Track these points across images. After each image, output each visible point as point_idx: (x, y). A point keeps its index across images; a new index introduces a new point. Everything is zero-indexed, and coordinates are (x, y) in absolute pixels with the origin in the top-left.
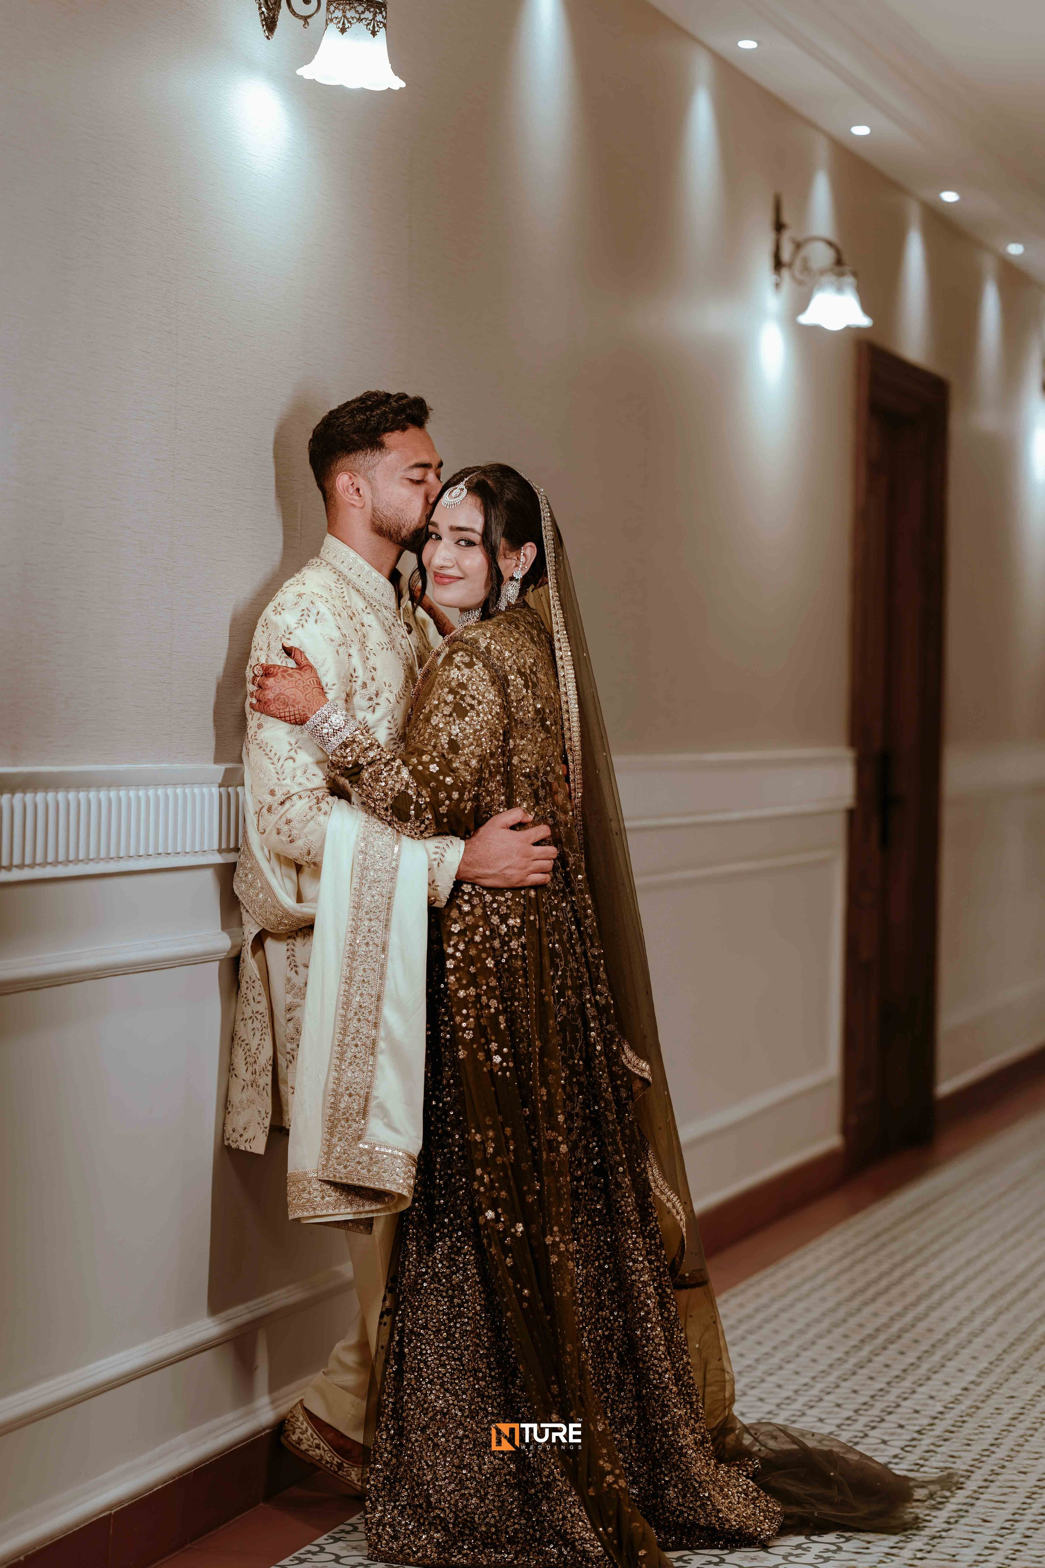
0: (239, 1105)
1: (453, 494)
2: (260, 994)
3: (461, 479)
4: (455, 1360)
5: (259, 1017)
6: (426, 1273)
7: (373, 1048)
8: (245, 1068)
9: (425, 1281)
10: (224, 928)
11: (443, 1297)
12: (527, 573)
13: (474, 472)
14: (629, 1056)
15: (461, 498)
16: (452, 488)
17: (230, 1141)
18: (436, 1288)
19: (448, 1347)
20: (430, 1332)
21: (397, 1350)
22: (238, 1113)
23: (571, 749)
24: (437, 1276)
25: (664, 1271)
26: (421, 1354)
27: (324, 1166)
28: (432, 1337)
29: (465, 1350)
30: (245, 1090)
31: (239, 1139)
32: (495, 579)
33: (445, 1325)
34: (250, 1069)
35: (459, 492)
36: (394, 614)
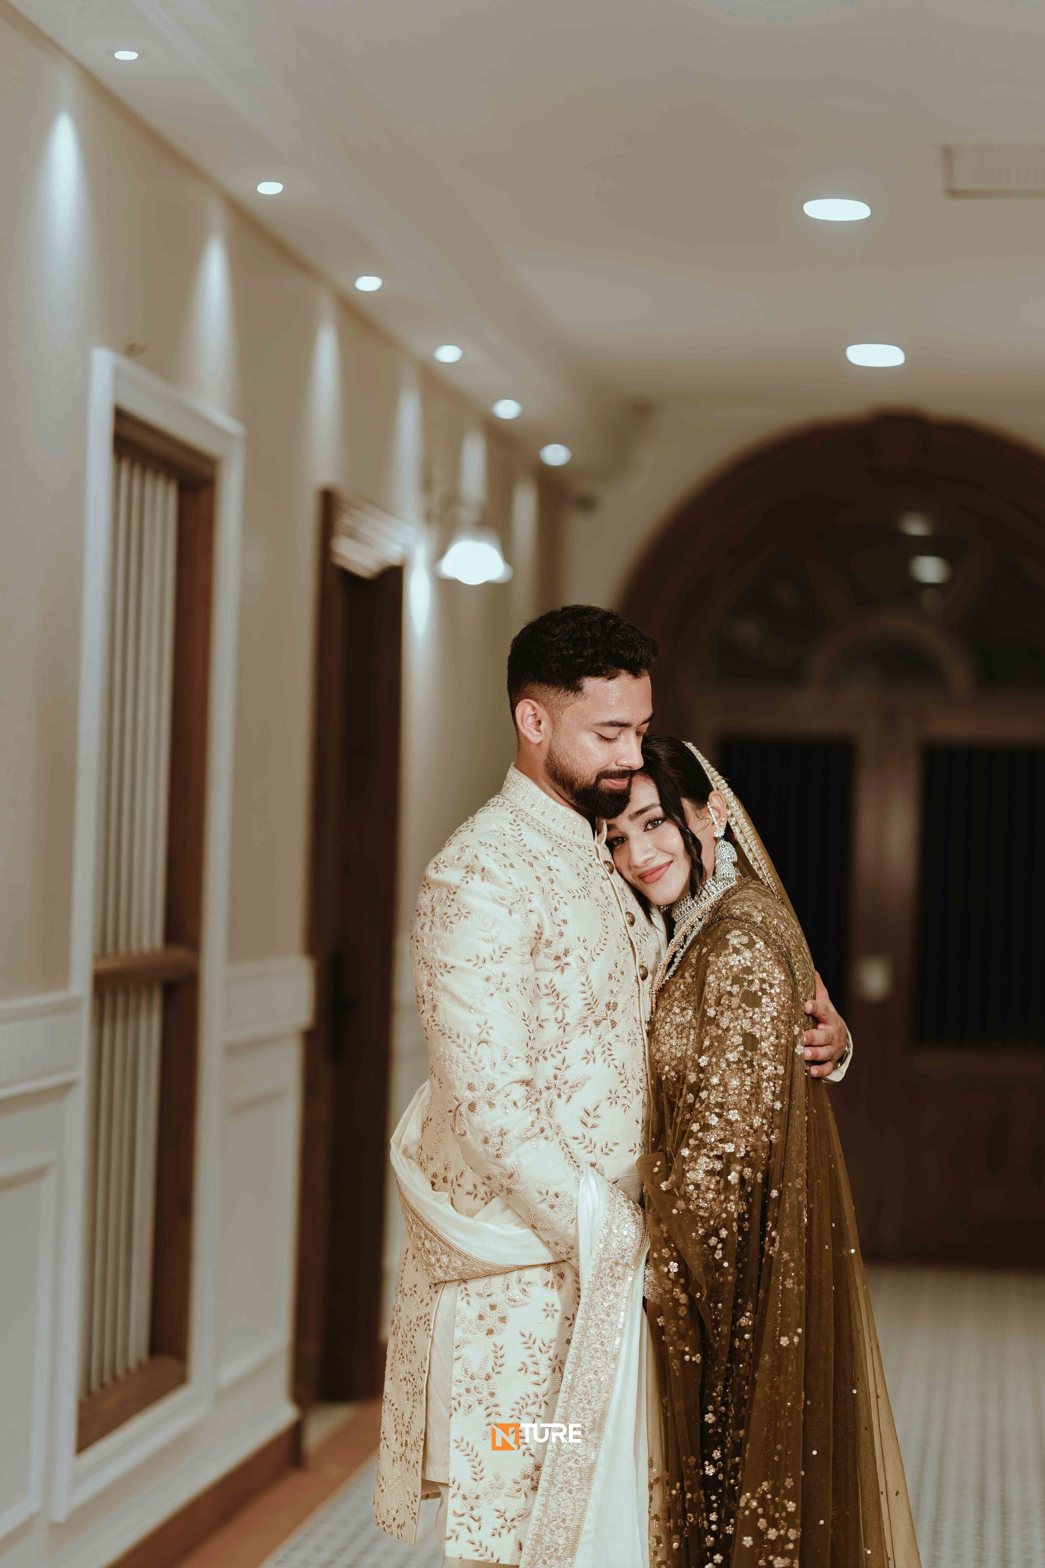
36: (591, 853)
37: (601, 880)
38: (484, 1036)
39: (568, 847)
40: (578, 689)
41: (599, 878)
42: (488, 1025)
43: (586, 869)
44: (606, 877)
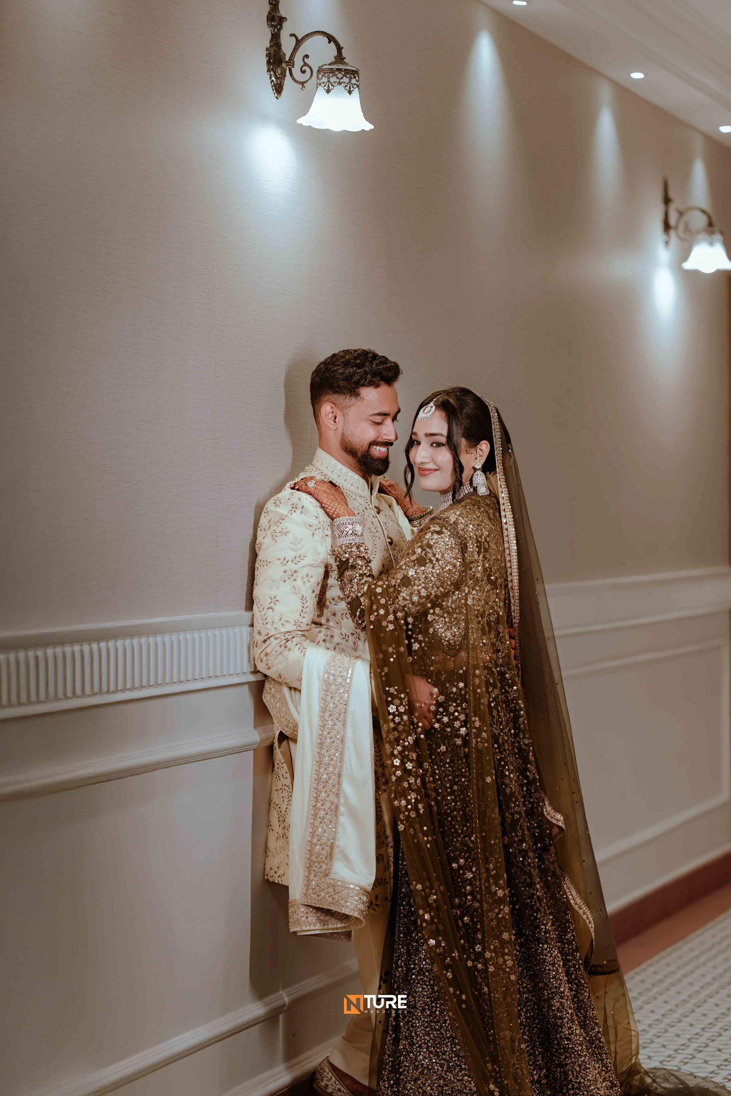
0: (274, 851)
1: (426, 411)
2: (286, 773)
3: (431, 400)
4: (436, 1030)
5: (287, 788)
6: (414, 968)
7: (336, 812)
8: (278, 824)
9: (413, 974)
10: (255, 727)
11: (427, 986)
12: (485, 463)
13: (441, 394)
14: (548, 810)
15: (431, 413)
16: (425, 407)
17: (269, 877)
18: (422, 979)
19: (431, 1021)
20: (418, 1011)
21: (394, 1024)
22: (274, 857)
23: (512, 588)
24: (422, 971)
25: (579, 967)
26: (412, 1026)
27: (305, 894)
28: (420, 1014)
29: (443, 1023)
30: (278, 840)
31: (274, 875)
32: (458, 467)
33: (428, 1005)
34: (282, 825)
35: (431, 408)
36: (367, 501)
37: (372, 517)
38: (272, 605)
39: (353, 497)
40: (357, 395)
41: (371, 516)
42: (276, 599)
43: (363, 511)
44: (375, 516)
